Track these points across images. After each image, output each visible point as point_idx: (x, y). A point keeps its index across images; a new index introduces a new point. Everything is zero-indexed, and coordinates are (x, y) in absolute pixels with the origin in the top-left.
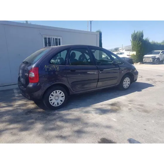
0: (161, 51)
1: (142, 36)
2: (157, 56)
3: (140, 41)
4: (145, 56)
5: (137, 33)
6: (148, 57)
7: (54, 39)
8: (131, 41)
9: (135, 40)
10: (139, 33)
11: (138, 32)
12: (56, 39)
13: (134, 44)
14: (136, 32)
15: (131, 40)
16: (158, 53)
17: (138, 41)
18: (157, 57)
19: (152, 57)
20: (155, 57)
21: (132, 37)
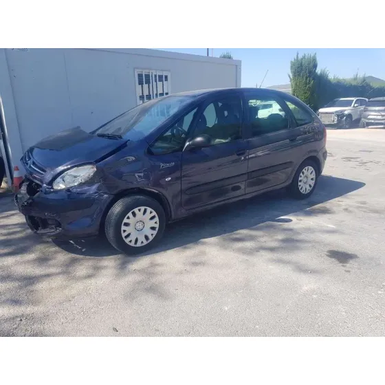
0: (354, 99)
1: (315, 66)
2: (347, 110)
3: (310, 76)
4: (321, 110)
5: (302, 59)
6: (327, 113)
7: (156, 76)
8: (289, 76)
9: (299, 75)
10: (306, 57)
11: (304, 57)
12: (160, 77)
13: (296, 84)
14: (300, 57)
15: (291, 75)
16: (348, 104)
17: (306, 78)
18: (346, 113)
19: (336, 112)
20: (342, 111)
21: (291, 67)
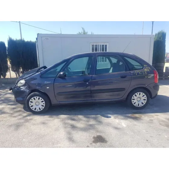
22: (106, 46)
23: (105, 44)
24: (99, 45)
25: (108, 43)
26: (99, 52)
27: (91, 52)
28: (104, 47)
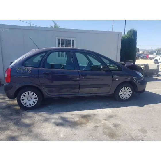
7: (67, 40)
12: (70, 41)
22: (73, 41)
23: (72, 39)
24: (65, 40)
25: (75, 39)
26: (66, 47)
27: (57, 47)
28: (71, 43)
